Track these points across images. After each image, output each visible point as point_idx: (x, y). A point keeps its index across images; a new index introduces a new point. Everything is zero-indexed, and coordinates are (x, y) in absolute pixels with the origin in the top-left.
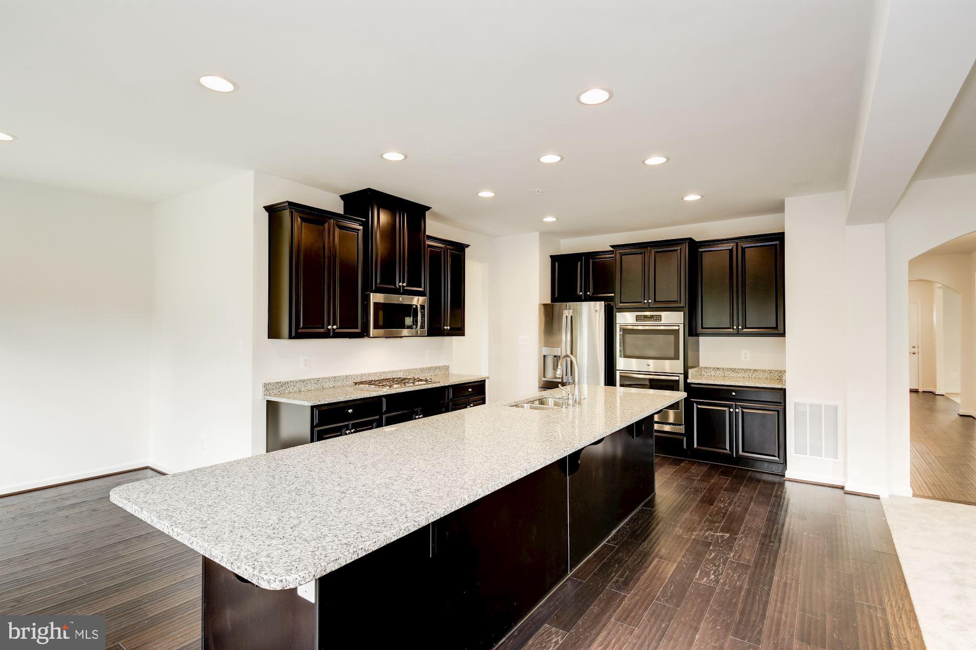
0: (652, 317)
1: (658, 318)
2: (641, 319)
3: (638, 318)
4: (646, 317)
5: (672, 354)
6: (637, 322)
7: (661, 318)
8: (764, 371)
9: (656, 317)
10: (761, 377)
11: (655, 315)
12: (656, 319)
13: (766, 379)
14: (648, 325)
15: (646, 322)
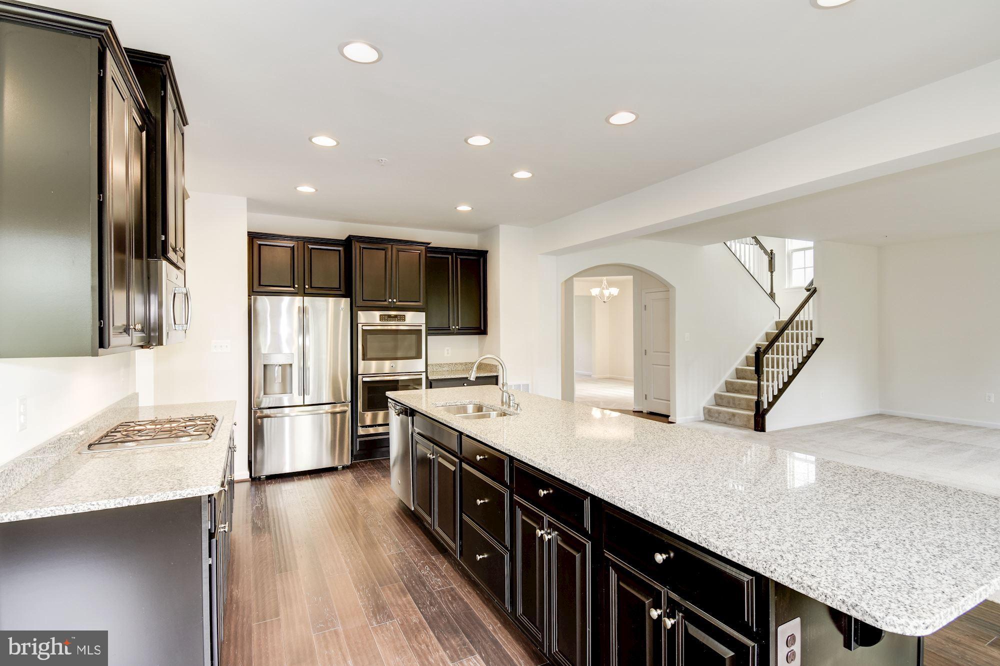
0: (396, 316)
1: (402, 318)
2: (385, 319)
3: (382, 318)
4: (389, 316)
5: (413, 354)
6: (381, 322)
7: (405, 318)
8: (461, 364)
9: (400, 317)
10: (459, 369)
11: (399, 315)
12: (400, 319)
13: (463, 370)
14: (392, 325)
15: (388, 322)
